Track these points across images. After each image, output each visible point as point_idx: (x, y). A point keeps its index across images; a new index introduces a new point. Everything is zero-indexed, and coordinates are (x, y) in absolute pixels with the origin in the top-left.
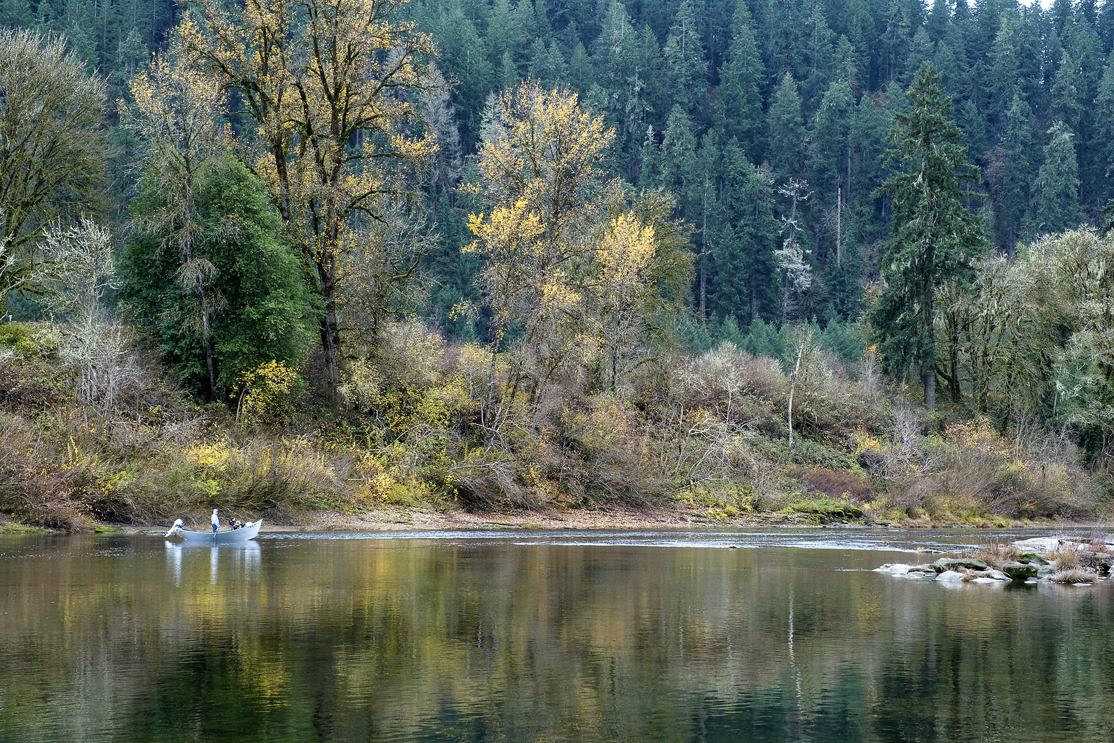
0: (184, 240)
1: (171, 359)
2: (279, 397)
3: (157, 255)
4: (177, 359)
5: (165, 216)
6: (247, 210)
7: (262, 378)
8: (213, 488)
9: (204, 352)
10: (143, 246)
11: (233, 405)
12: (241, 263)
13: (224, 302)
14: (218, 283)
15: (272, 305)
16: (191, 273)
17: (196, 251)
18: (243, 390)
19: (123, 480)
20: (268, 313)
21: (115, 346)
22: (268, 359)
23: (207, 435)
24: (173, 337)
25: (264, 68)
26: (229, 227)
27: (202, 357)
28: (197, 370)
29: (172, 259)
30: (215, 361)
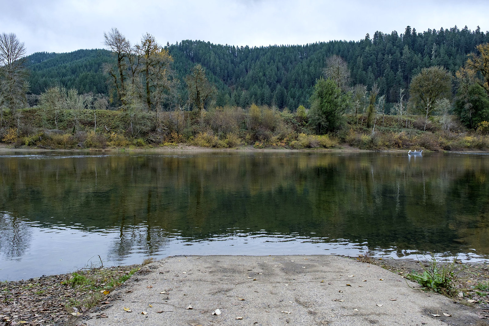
0: (466, 100)
1: (463, 121)
2: (486, 128)
3: (460, 103)
4: (464, 121)
5: (462, 96)
6: (480, 94)
7: (482, 124)
8: (469, 144)
9: (470, 120)
10: (458, 102)
11: (476, 129)
12: (478, 103)
13: (474, 111)
14: (473, 107)
15: (484, 111)
16: (467, 106)
17: (469, 102)
18: (478, 126)
19: (450, 143)
20: (484, 112)
21: (450, 120)
22: (484, 121)
23: (469, 135)
24: (464, 117)
25: (486, 66)
26: (476, 97)
27: (470, 121)
28: (468, 123)
29: (463, 103)
30: (472, 122)
